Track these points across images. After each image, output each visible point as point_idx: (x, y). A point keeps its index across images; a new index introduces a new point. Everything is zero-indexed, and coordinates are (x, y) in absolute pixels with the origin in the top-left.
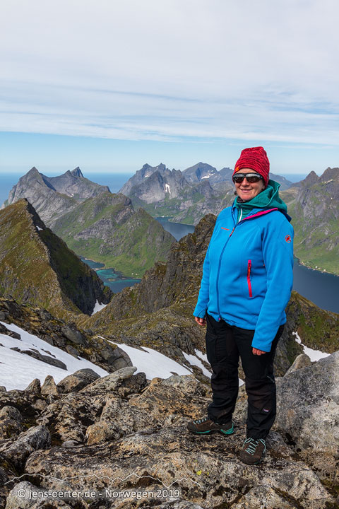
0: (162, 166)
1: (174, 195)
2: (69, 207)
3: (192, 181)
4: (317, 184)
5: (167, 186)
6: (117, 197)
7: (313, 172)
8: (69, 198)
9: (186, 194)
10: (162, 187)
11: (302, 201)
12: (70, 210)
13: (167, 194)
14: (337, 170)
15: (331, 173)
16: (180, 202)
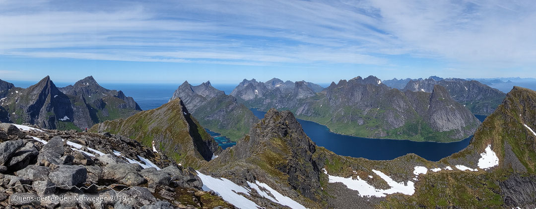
0: (254, 80)
1: (260, 96)
2: (203, 102)
3: (270, 88)
4: (336, 88)
5: (256, 91)
6: (229, 97)
7: (333, 82)
8: (203, 97)
9: (267, 95)
10: (254, 91)
11: (329, 98)
12: (203, 104)
14: (345, 81)
15: (342, 82)
16: (263, 99)
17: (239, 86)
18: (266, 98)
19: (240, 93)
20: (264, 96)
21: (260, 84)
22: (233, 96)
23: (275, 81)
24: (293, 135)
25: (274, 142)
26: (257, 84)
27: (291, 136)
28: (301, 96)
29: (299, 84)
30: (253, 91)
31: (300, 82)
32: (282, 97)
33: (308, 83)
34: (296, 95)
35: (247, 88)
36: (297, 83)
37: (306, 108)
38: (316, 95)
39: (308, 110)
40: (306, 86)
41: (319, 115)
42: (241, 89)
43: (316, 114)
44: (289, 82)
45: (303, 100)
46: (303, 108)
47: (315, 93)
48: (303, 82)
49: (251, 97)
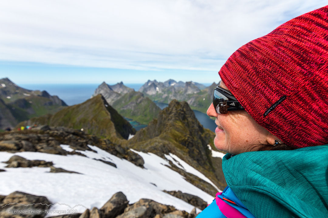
1: (160, 92)
3: (167, 86)
5: (157, 88)
6: (138, 93)
8: (118, 93)
12: (119, 98)
13: (157, 92)
17: (144, 85)
19: (145, 90)
20: (163, 92)
22: (141, 92)
23: (170, 81)
25: (177, 124)
26: (158, 83)
28: (189, 92)
32: (175, 93)
33: (195, 83)
34: (186, 91)
35: (151, 86)
36: (187, 83)
41: (202, 106)
42: (146, 87)
45: (191, 95)
47: (200, 90)
48: (191, 82)
49: (154, 93)
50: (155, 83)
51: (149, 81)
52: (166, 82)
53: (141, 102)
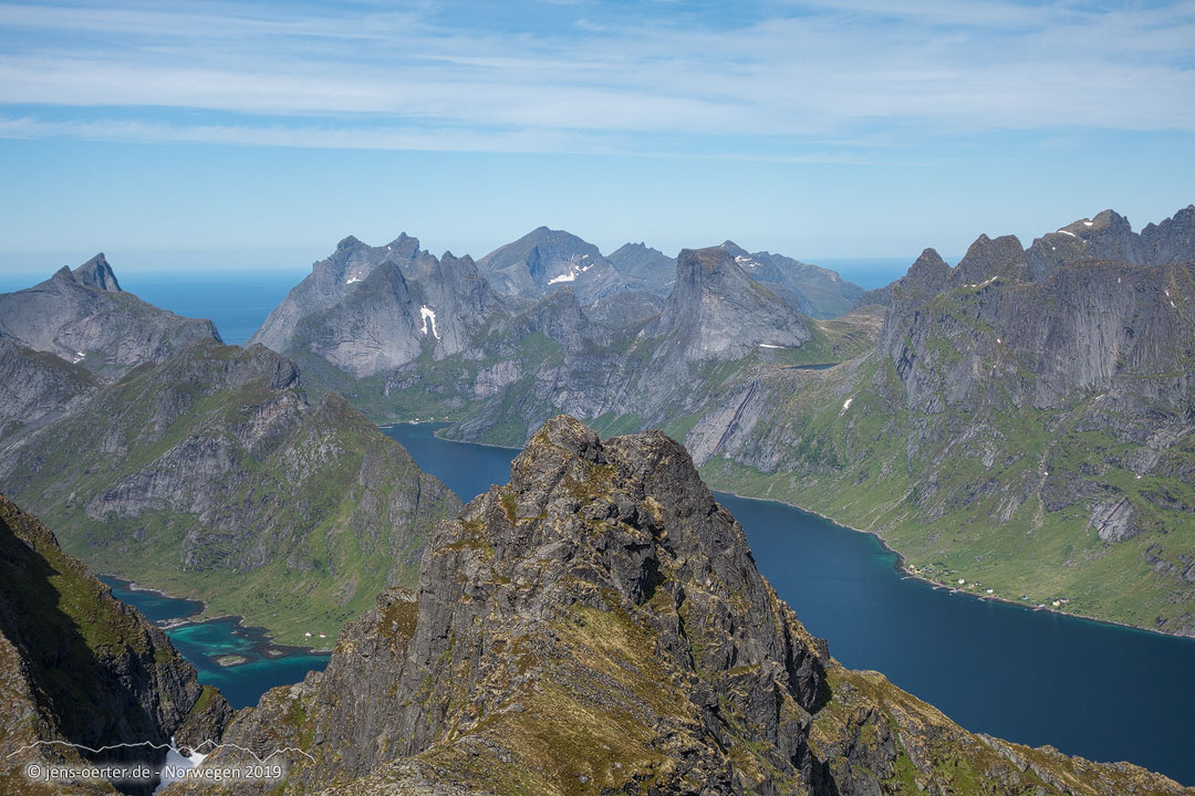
0: (406, 244)
1: (452, 345)
2: (67, 398)
3: (514, 292)
4: (945, 294)
5: (425, 312)
6: (246, 358)
7: (930, 255)
8: (67, 366)
9: (496, 339)
10: (409, 316)
11: (897, 353)
12: (70, 410)
13: (428, 343)
14: (1010, 242)
15: (991, 253)
16: (473, 367)
17: (308, 282)
18: (493, 357)
19: (316, 329)
20: (475, 343)
21: (453, 270)
22: (277, 347)
23: (545, 248)
24: (691, 589)
25: (583, 635)
26: (428, 269)
27: (682, 596)
28: (715, 343)
29: (705, 268)
30: (406, 314)
31: (708, 252)
32: (591, 350)
33: (763, 258)
34: (686, 333)
35: (365, 295)
36: (689, 259)
37: (750, 421)
38: (816, 336)
39: (761, 433)
40: (750, 276)
41: (833, 462)
42: (324, 301)
43: (814, 459)
44: (634, 253)
45: (730, 365)
46: (727, 417)
47: (807, 325)
48: (727, 253)
49: (396, 354)
50: (403, 263)
51: (350, 247)
52: (505, 255)
53: (273, 442)
